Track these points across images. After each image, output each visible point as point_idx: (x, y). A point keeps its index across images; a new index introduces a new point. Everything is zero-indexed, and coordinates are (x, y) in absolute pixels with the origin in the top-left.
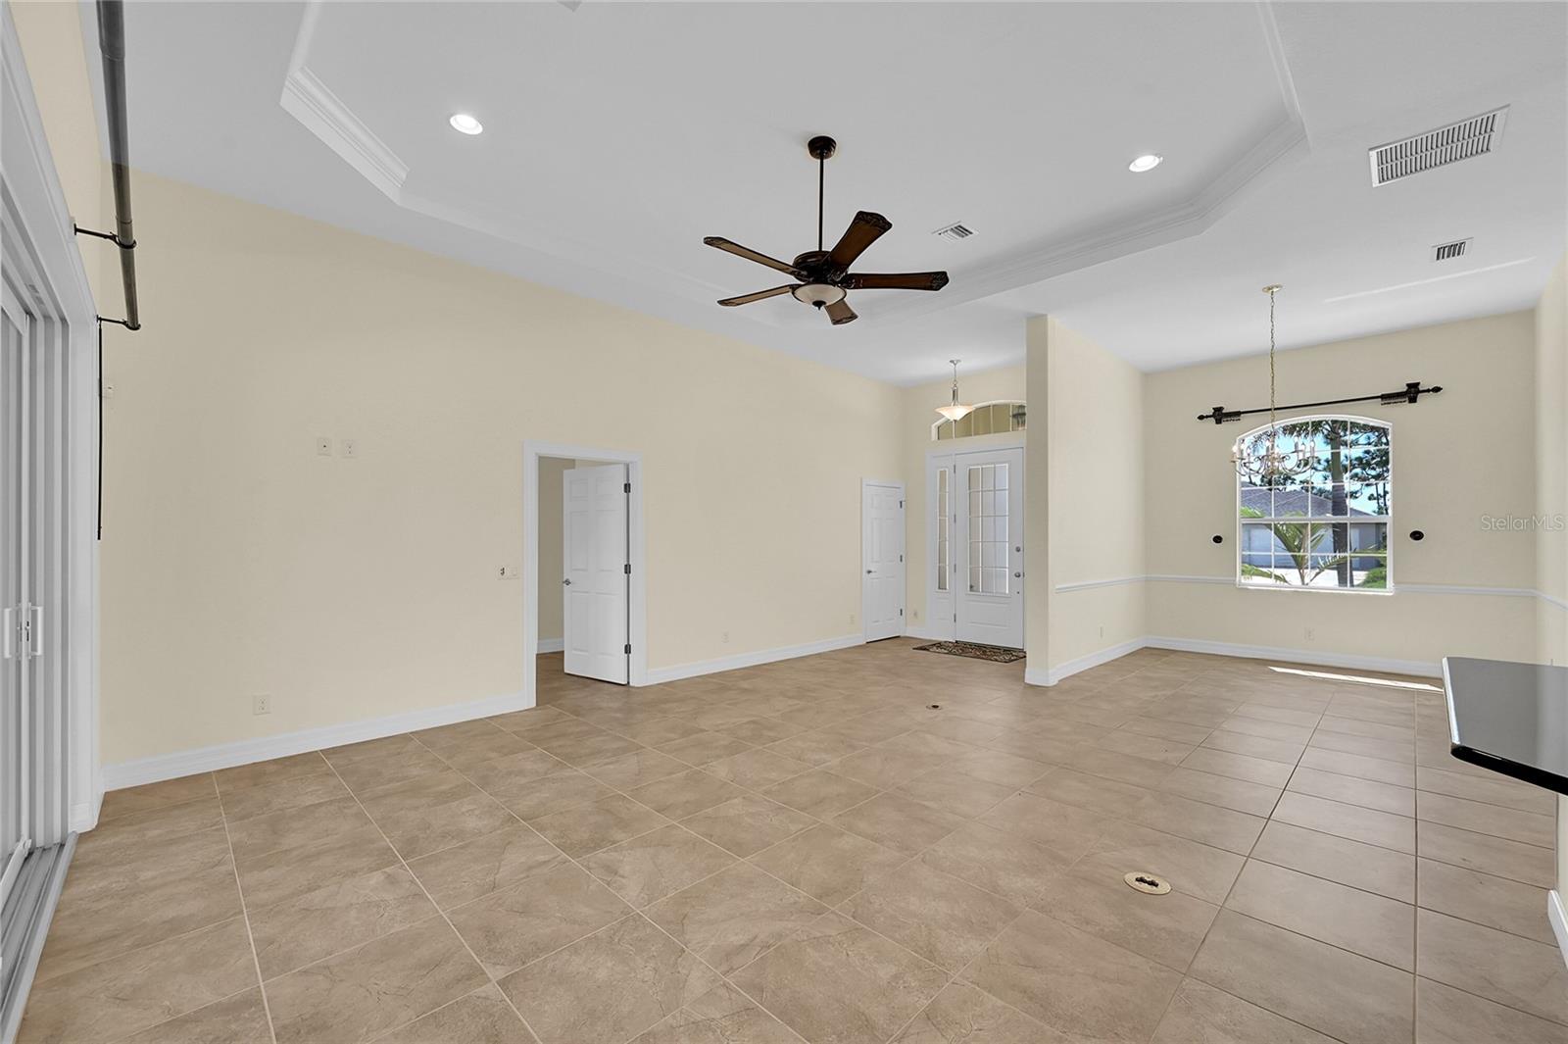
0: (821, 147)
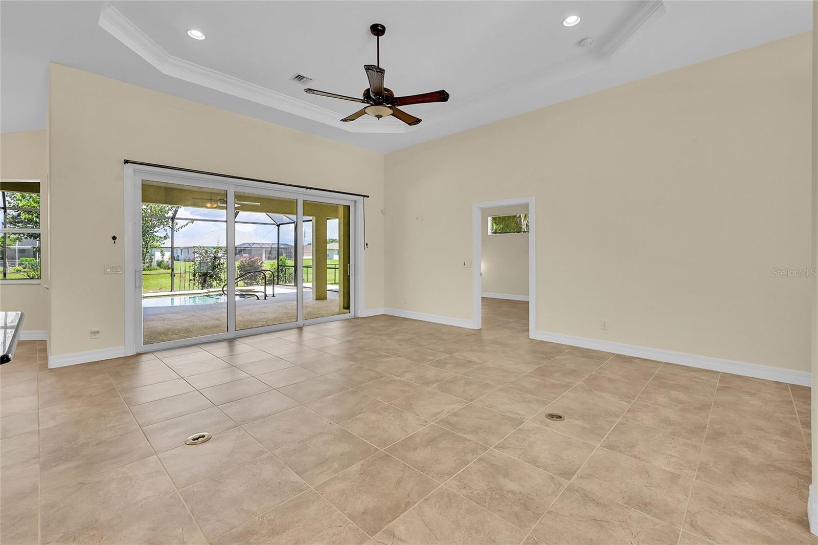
0: (378, 30)
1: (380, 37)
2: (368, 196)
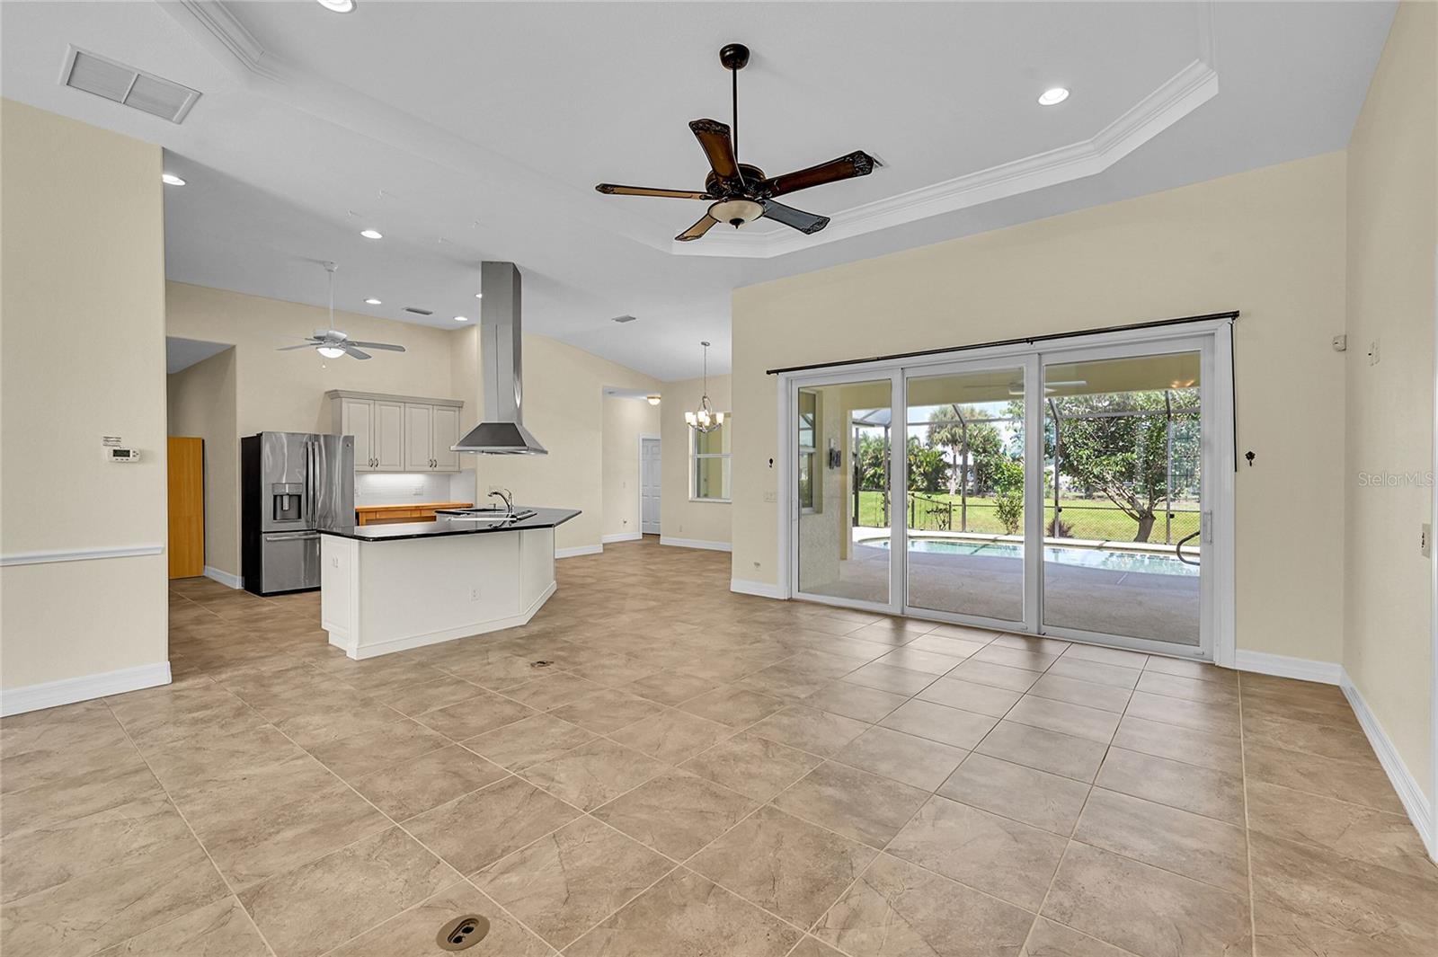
0: (735, 57)
1: (738, 71)
2: (1235, 315)
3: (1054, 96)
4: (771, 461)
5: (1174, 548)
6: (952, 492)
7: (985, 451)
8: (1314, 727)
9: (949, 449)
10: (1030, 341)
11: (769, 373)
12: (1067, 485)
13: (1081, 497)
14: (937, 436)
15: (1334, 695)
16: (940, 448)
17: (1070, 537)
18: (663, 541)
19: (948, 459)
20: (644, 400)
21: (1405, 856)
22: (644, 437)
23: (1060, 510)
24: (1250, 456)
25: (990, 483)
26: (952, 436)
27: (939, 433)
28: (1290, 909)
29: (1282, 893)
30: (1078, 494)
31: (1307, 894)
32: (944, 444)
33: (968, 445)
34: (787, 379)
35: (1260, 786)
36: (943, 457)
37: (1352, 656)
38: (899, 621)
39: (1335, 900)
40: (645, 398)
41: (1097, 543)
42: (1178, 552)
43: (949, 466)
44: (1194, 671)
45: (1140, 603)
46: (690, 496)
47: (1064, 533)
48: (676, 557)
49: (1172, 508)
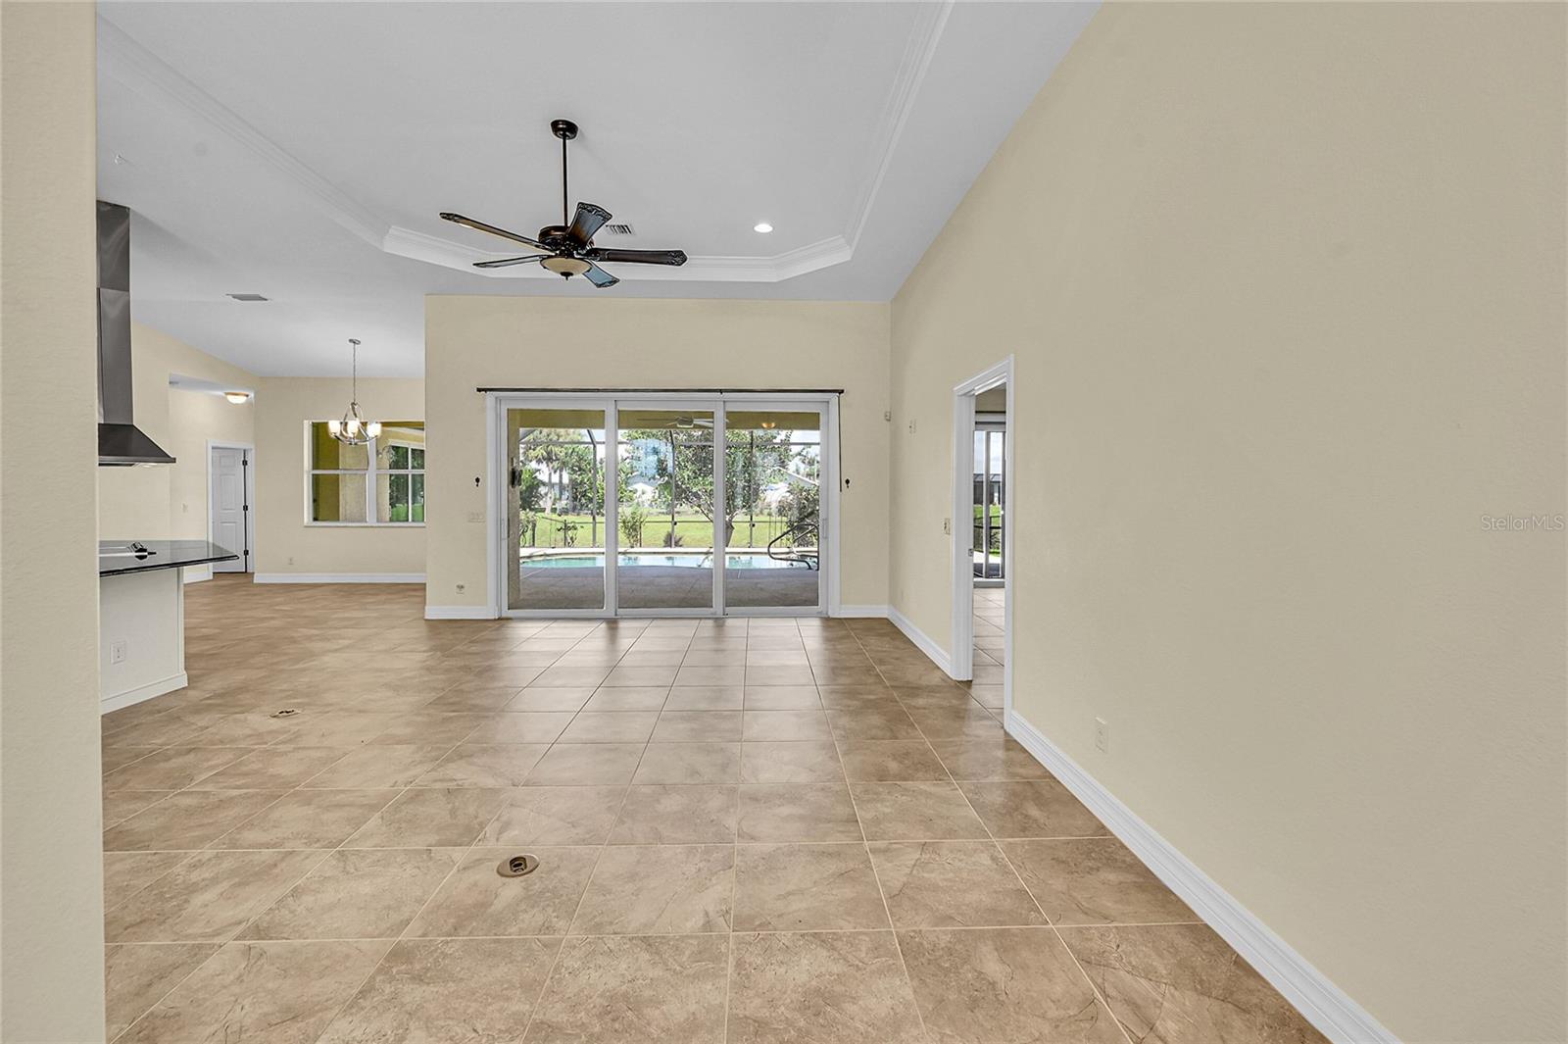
1: (567, 141)
2: (842, 391)
3: (764, 228)
4: (478, 480)
5: (766, 550)
6: (548, 510)
7: (580, 469)
8: (888, 638)
9: (543, 466)
10: (721, 391)
11: (479, 390)
12: (649, 502)
13: (663, 513)
14: (532, 453)
15: (886, 621)
16: (534, 465)
17: (681, 546)
18: (257, 580)
19: (543, 477)
20: (219, 397)
21: (943, 680)
22: (215, 445)
23: (675, 524)
24: (847, 482)
25: (583, 501)
26: (548, 453)
27: (534, 450)
28: (918, 708)
29: (913, 704)
30: (659, 510)
31: (921, 702)
32: (539, 461)
33: (564, 463)
34: (496, 398)
35: (883, 668)
36: (537, 474)
37: (895, 598)
38: (612, 623)
39: (930, 701)
40: (221, 393)
41: (705, 550)
42: (769, 553)
43: (544, 484)
44: (816, 623)
45: (761, 589)
46: (306, 520)
47: (677, 544)
48: (302, 594)
49: (754, 519)
